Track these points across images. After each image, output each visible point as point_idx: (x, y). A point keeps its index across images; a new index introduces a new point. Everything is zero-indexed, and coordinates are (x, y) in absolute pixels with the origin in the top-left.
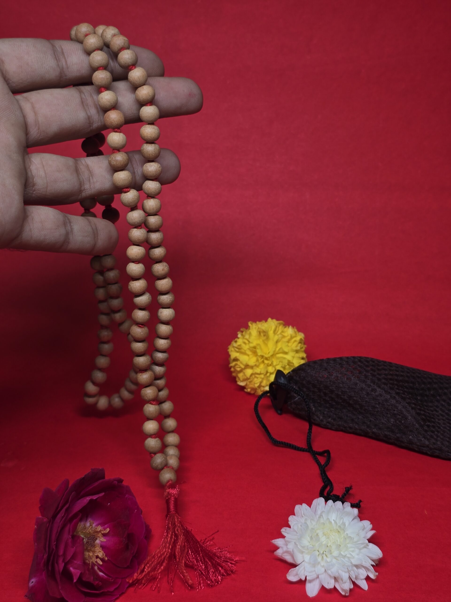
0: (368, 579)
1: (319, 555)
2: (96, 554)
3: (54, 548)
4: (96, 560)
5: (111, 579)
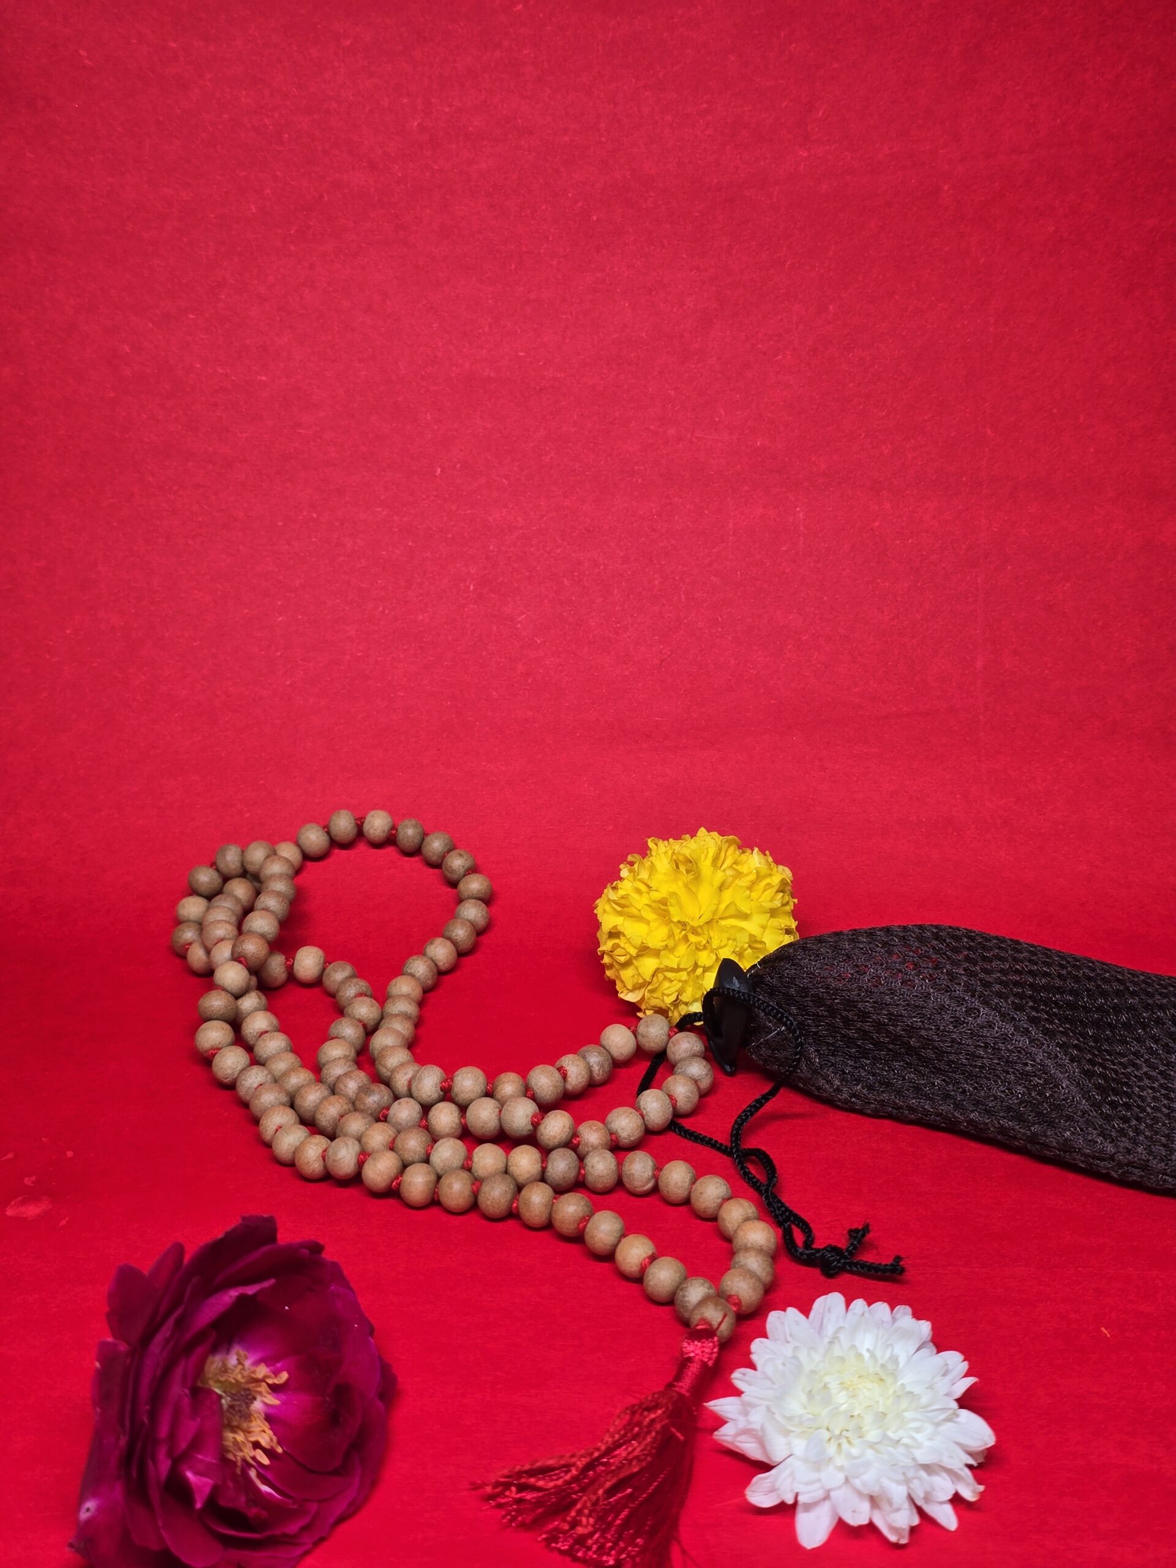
0: (956, 1500)
1: (830, 1439)
2: (253, 1439)
3: (146, 1421)
4: (252, 1453)
5: (291, 1502)
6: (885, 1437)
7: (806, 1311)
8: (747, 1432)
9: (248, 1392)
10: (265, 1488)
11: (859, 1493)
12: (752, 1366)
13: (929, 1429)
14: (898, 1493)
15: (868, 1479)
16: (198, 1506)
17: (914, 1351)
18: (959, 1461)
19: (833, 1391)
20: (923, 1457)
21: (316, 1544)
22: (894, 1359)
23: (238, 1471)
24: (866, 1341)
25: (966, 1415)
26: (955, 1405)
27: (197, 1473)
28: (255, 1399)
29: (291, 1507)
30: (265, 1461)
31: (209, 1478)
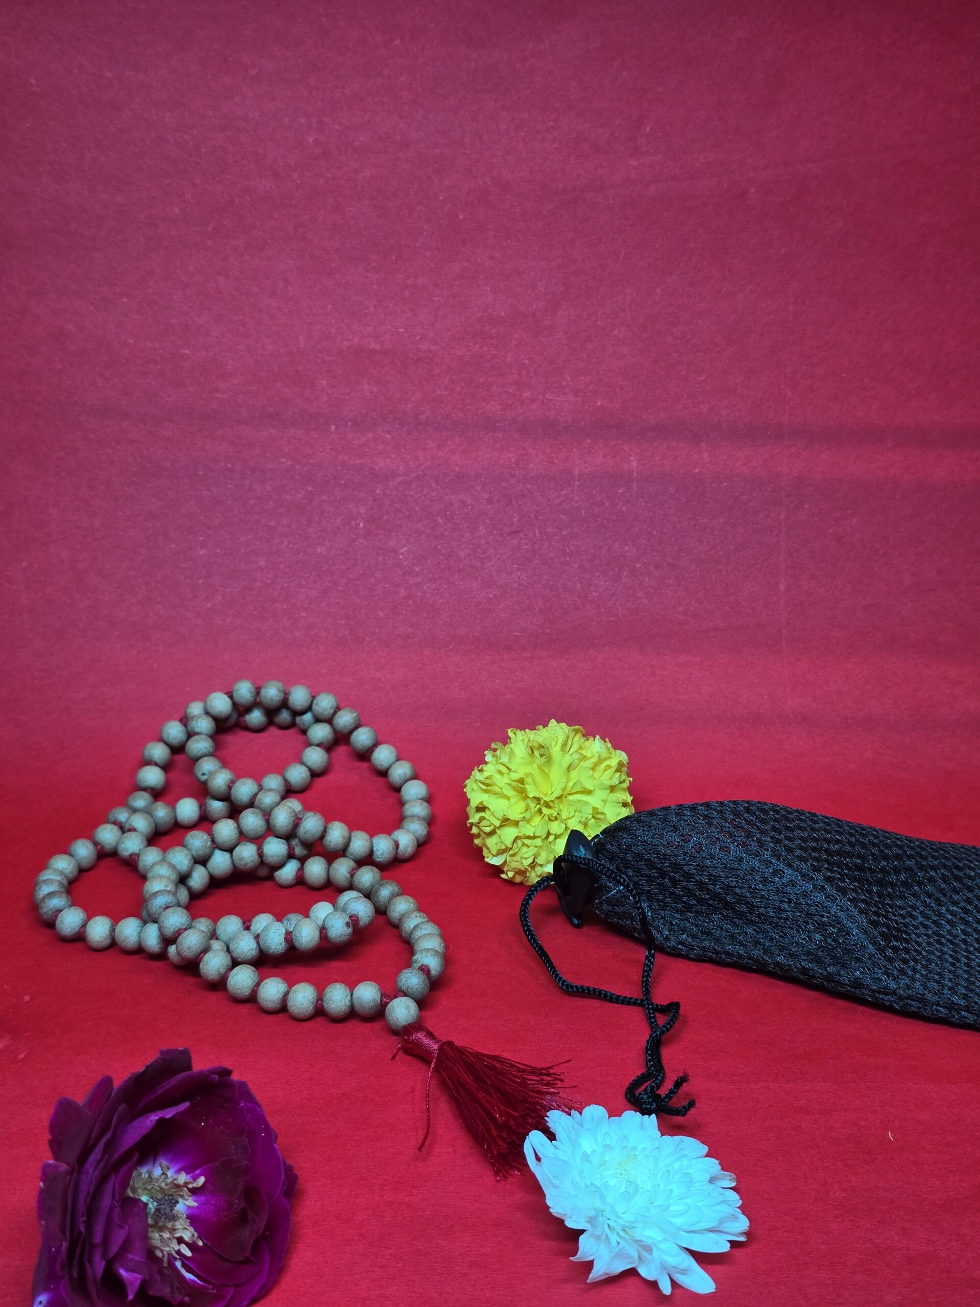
2: (177, 1235)
3: (82, 1229)
4: (177, 1247)
5: (211, 1287)
9: (171, 1197)
10: (189, 1276)
16: (130, 1297)
23: (165, 1265)
27: (127, 1270)
29: (211, 1291)
30: (188, 1253)
31: (139, 1273)
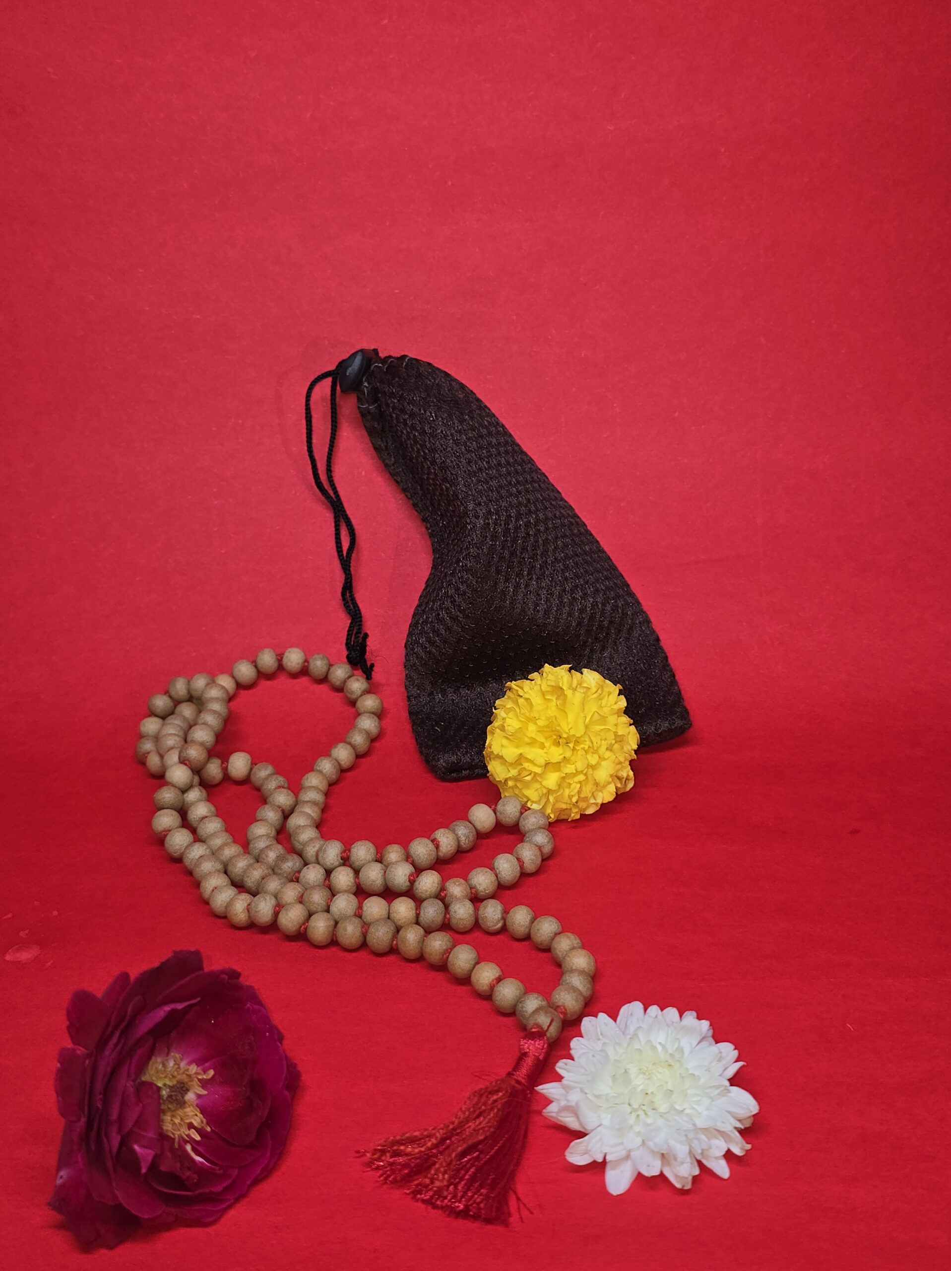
0: (729, 1156)
1: (631, 1113)
2: (188, 1121)
3: (99, 1106)
4: (187, 1132)
5: (217, 1168)
6: (672, 1108)
7: (614, 1016)
8: (567, 1109)
9: (182, 1085)
10: (198, 1159)
11: (652, 1152)
12: (573, 1059)
13: (706, 1101)
14: (681, 1150)
15: (659, 1140)
16: (144, 1171)
17: (696, 1043)
18: (730, 1125)
19: (632, 1076)
20: (700, 1123)
21: (237, 1200)
22: (681, 1050)
23: (176, 1146)
24: (660, 1037)
25: (735, 1090)
26: (727, 1083)
27: (142, 1146)
28: (188, 1090)
29: (218, 1172)
30: (198, 1138)
31: (152, 1149)
